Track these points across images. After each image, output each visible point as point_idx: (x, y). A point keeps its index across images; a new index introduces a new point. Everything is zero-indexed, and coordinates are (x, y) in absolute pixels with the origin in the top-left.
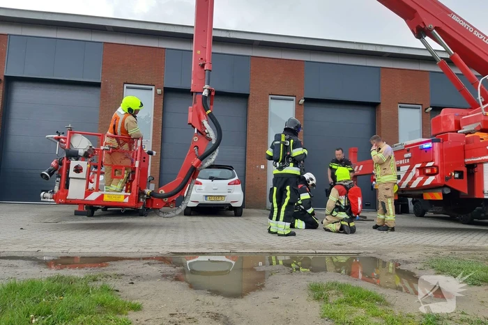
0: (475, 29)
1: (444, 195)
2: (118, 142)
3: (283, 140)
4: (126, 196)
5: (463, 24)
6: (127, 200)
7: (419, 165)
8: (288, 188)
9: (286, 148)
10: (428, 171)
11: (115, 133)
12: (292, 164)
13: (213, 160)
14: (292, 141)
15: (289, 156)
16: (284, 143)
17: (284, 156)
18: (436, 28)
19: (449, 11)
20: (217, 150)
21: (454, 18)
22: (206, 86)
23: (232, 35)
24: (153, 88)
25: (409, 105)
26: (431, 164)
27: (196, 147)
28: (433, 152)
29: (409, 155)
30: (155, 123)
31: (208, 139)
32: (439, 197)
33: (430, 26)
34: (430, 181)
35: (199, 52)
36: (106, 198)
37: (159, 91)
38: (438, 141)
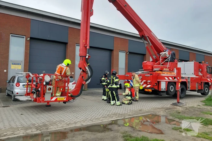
0: (157, 38)
1: (152, 90)
2: (62, 77)
3: (112, 77)
4: (65, 98)
5: (154, 36)
6: (65, 99)
7: (145, 81)
8: (114, 92)
9: (113, 80)
10: (148, 83)
11: (61, 74)
12: (115, 84)
13: (89, 81)
14: (115, 77)
15: (114, 82)
16: (112, 78)
17: (112, 82)
18: (148, 37)
19: (151, 31)
20: (90, 79)
21: (152, 33)
22: (88, 55)
23: (62, 18)
24: (25, 37)
25: (122, 51)
26: (149, 81)
27: (83, 77)
28: (150, 78)
29: (141, 77)
30: (26, 53)
31: (87, 73)
32: (150, 90)
33: (146, 36)
34: (149, 86)
35: (84, 41)
36: (58, 99)
37: (29, 39)
38: (152, 74)
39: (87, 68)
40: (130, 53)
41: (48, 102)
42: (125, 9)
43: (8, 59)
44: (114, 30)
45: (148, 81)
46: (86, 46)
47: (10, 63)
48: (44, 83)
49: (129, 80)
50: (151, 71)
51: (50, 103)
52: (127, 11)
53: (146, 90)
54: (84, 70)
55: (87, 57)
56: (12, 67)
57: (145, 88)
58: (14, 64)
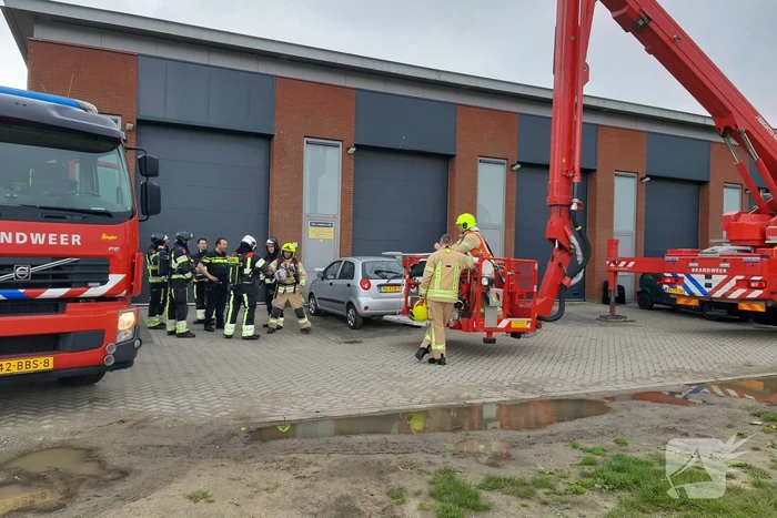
1: (767, 308)
4: (528, 322)
5: (766, 127)
6: (529, 326)
7: (741, 277)
10: (753, 285)
13: (580, 278)
18: (747, 132)
19: (756, 114)
21: (760, 120)
22: (576, 200)
23: (443, 78)
24: (340, 143)
25: (625, 173)
26: (759, 278)
27: (560, 264)
28: (762, 267)
29: (727, 265)
30: (344, 191)
31: (571, 254)
32: (759, 308)
33: (742, 128)
34: (756, 294)
35: (564, 161)
36: (513, 326)
37: (353, 150)
38: (767, 257)
39: (573, 239)
40: (654, 178)
41: (489, 332)
42: (674, 48)
43: (302, 211)
44: (601, 104)
45: (754, 278)
46: (571, 175)
47: (306, 223)
48: (485, 282)
49: (680, 275)
50: (757, 244)
51: (495, 335)
52: (680, 55)
53: (744, 307)
54: (564, 243)
55: (574, 207)
56: (312, 233)
57: (743, 299)
58: (316, 225)
